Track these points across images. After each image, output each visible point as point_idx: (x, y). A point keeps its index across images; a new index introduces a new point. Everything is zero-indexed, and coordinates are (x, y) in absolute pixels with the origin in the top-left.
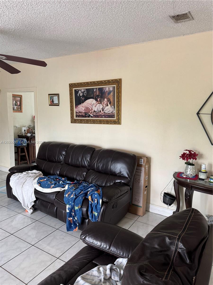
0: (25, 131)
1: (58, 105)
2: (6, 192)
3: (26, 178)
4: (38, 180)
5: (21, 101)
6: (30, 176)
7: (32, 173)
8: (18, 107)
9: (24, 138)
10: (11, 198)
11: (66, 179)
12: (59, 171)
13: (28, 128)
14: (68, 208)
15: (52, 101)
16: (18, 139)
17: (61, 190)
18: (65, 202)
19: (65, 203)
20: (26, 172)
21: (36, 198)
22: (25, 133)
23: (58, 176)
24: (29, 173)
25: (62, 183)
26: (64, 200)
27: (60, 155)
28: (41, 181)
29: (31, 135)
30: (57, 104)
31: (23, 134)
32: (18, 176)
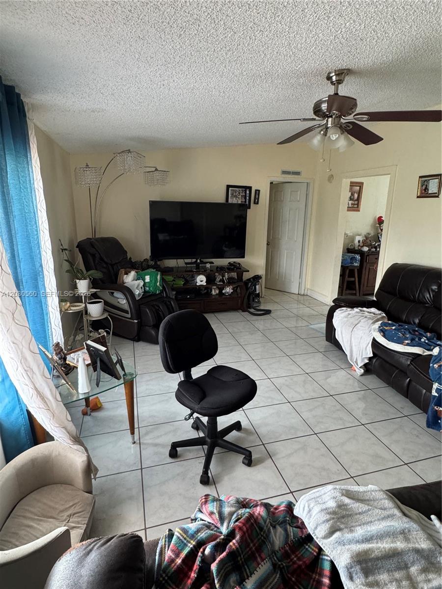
0: (359, 242)
1: (438, 197)
2: (325, 332)
3: (359, 318)
4: (381, 326)
5: (360, 193)
6: (366, 317)
7: (368, 312)
8: (353, 202)
9: (357, 254)
10: (332, 343)
11: (435, 336)
12: (419, 319)
13: (365, 238)
14: (435, 388)
15: (424, 188)
16: (347, 254)
17: (424, 352)
18: (431, 375)
19: (431, 378)
20: (359, 308)
21: (374, 353)
22: (359, 246)
23: (417, 327)
24: (364, 311)
25: (427, 341)
26: (429, 373)
27: (426, 290)
28: (386, 328)
29: (369, 250)
30: (436, 193)
31: (356, 247)
32: (347, 313)
